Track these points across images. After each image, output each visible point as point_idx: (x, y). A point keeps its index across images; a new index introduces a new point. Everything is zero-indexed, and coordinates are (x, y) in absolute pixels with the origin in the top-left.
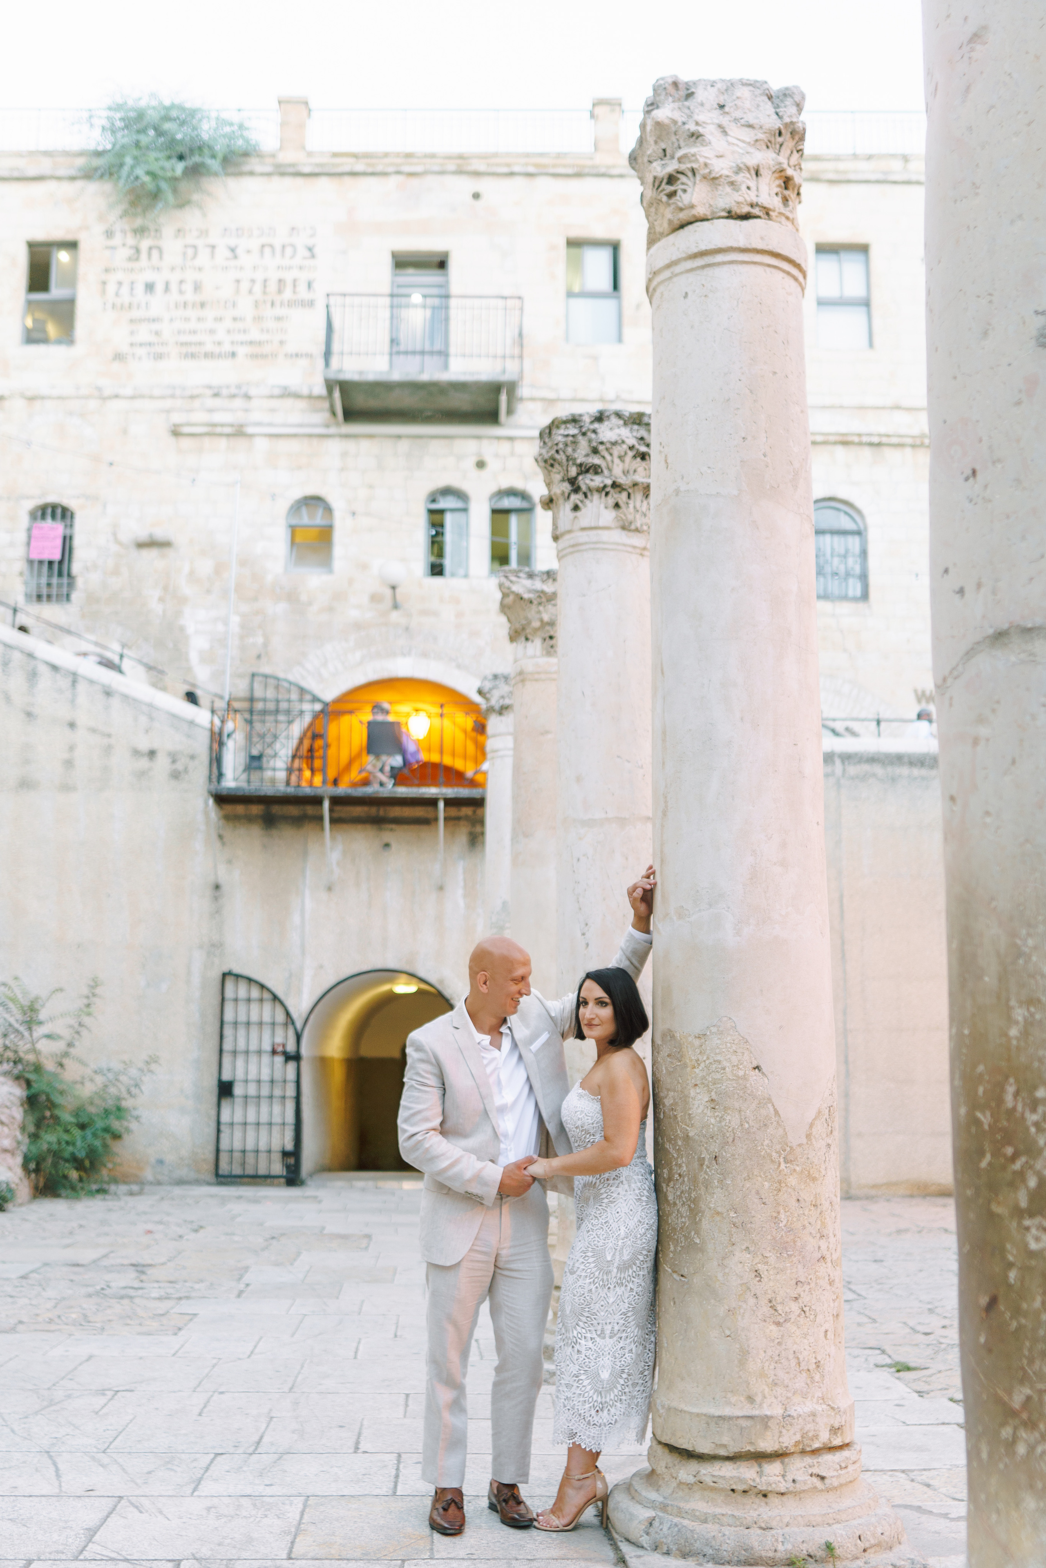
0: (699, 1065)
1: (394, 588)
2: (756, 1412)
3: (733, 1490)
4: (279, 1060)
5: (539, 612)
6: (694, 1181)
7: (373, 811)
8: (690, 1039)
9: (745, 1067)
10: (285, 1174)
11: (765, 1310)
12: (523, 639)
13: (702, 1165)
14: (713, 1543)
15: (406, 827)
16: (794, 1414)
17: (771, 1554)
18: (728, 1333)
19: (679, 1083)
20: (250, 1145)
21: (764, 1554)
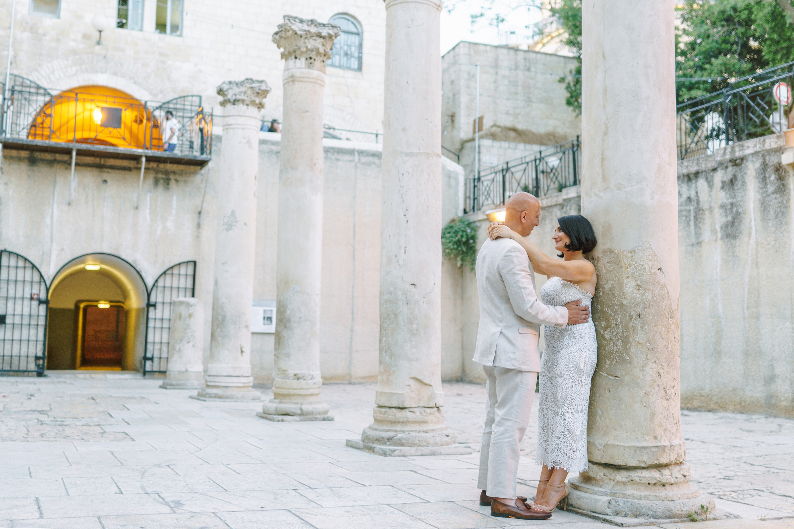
0: (630, 267)
1: (100, 32)
2: (659, 444)
3: (649, 484)
4: (35, 303)
5: (305, 43)
6: (626, 327)
7: (97, 160)
8: (625, 253)
9: (655, 268)
10: (36, 369)
11: (662, 392)
13: (631, 319)
14: (652, 509)
15: (116, 171)
16: (674, 444)
17: (680, 512)
18: (645, 404)
19: (616, 276)
20: (15, 352)
21: (677, 512)
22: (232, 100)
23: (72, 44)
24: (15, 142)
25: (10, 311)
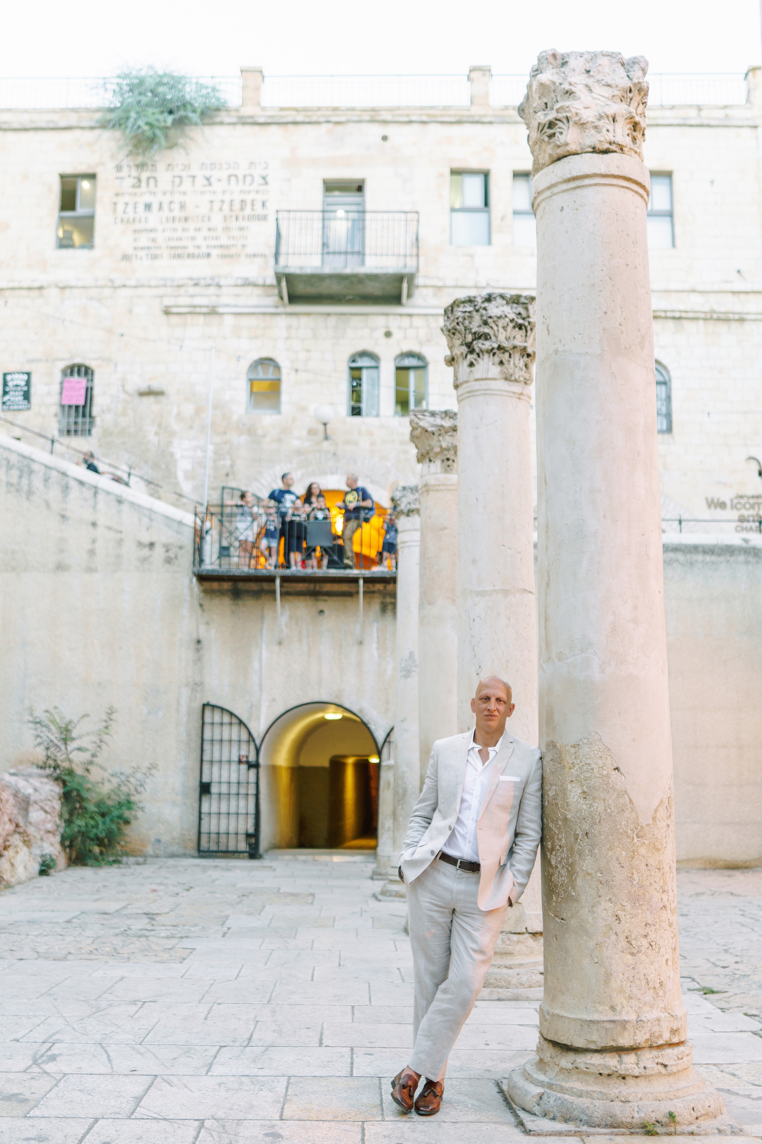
0: (574, 766)
1: (325, 424)
2: (617, 1018)
3: (600, 1074)
4: (244, 767)
5: (439, 441)
6: (571, 850)
7: (311, 586)
8: (567, 748)
9: (608, 768)
10: (248, 850)
11: (623, 944)
12: (427, 460)
13: (577, 839)
14: (587, 1112)
15: (335, 598)
16: (645, 1019)
17: (629, 1120)
18: (596, 960)
19: (559, 779)
20: (223, 829)
21: (624, 1120)
22: (405, 511)
23: (296, 443)
24: (210, 574)
25: (215, 778)
